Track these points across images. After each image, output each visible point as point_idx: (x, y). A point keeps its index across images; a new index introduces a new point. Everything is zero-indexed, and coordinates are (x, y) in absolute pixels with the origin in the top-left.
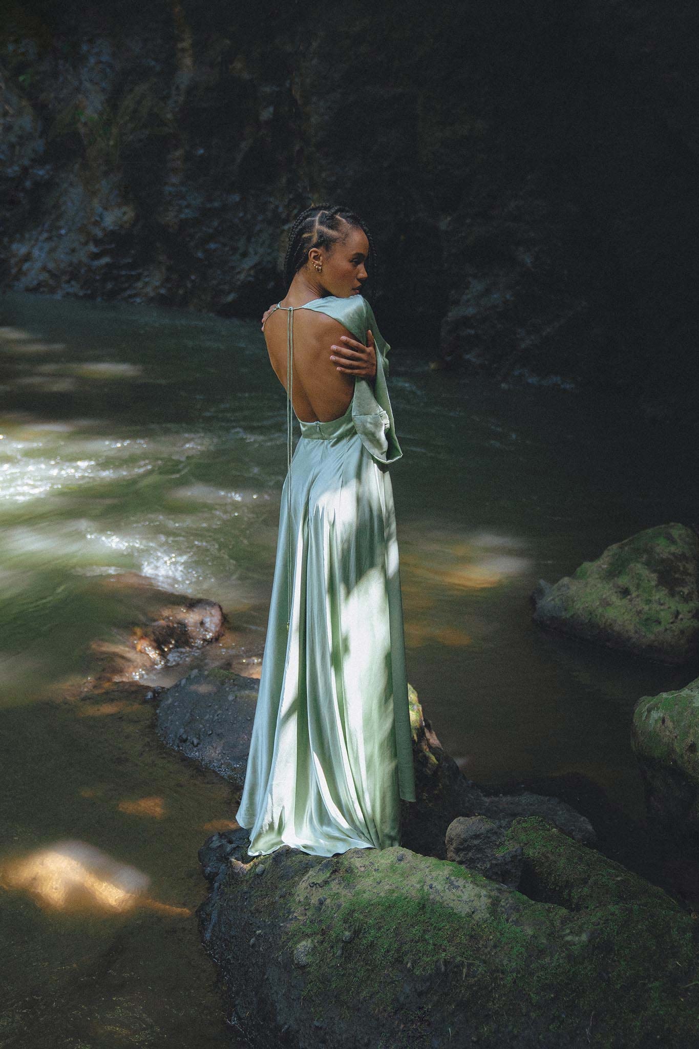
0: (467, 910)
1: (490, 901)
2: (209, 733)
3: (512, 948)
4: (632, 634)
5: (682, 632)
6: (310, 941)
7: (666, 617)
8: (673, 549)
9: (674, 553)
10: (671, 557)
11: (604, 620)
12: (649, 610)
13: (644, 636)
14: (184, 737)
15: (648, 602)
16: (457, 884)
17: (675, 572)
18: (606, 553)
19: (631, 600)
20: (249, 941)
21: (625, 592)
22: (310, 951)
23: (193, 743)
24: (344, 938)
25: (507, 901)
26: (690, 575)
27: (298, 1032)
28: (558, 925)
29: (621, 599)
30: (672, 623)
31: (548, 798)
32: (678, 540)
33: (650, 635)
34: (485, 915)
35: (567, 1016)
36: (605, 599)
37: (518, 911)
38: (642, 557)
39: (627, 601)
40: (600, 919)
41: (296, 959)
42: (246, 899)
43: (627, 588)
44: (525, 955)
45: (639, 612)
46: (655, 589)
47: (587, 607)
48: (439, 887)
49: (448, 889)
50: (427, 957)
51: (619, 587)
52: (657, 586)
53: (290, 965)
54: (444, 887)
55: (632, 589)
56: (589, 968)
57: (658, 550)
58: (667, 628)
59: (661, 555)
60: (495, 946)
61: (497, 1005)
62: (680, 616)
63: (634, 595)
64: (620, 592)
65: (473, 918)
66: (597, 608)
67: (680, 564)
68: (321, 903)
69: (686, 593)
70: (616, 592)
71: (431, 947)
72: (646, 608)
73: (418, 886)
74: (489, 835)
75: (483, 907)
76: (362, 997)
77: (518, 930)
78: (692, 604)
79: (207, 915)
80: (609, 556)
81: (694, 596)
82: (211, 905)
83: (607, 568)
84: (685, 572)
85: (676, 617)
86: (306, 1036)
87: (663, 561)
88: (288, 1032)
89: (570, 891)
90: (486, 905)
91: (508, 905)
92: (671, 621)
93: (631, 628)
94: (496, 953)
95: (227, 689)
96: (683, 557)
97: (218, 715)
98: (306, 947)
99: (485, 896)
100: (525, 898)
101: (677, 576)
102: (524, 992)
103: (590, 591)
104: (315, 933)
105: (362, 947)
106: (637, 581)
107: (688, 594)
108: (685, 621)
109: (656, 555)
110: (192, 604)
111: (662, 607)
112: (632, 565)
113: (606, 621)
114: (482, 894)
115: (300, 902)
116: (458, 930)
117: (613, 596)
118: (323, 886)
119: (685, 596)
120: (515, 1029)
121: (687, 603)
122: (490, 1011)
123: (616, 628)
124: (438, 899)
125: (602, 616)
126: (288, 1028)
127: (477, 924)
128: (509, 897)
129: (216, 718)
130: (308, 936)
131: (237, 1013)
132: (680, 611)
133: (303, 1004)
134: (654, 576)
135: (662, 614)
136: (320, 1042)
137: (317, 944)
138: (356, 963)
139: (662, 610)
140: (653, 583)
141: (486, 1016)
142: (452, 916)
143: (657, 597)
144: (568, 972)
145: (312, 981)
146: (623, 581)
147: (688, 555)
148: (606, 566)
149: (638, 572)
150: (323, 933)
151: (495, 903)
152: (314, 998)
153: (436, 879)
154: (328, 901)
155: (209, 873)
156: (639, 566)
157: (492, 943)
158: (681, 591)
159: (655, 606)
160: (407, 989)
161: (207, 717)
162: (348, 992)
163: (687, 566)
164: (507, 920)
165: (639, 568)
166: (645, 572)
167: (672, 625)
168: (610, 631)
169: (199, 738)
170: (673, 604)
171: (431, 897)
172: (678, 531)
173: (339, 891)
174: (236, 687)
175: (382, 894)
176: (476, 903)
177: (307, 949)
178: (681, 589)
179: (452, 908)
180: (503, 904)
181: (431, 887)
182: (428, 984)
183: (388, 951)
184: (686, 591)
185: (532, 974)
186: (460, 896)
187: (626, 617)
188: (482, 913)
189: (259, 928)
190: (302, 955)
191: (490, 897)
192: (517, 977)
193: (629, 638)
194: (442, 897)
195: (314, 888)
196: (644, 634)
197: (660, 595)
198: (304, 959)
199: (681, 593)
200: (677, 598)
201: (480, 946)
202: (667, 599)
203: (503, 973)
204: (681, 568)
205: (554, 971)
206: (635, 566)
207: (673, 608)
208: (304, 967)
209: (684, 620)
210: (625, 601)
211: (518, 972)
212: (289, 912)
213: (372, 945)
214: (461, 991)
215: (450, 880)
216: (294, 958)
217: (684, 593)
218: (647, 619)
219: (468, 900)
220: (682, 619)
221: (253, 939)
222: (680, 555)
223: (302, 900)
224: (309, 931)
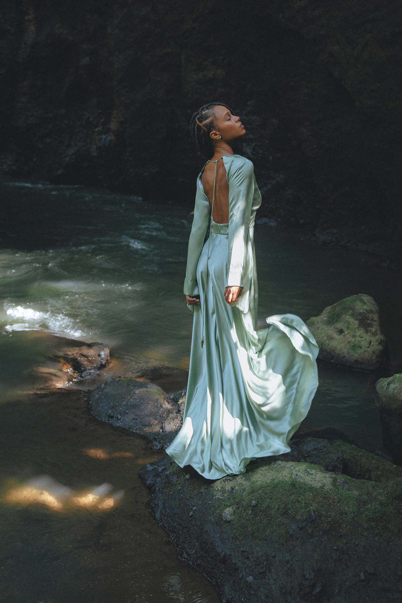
0: (320, 485)
1: (332, 479)
2: (127, 412)
3: (349, 502)
4: (346, 354)
5: (374, 352)
6: (231, 508)
7: (364, 344)
8: (365, 307)
9: (366, 309)
10: (364, 311)
11: (330, 348)
12: (355, 341)
13: (353, 355)
14: (112, 415)
15: (354, 336)
16: (311, 472)
17: (368, 320)
18: (324, 312)
19: (344, 336)
20: (189, 514)
21: (341, 332)
22: (232, 513)
23: (118, 418)
24: (252, 504)
25: (341, 479)
26: (375, 321)
27: (230, 555)
28: (371, 489)
29: (339, 335)
30: (368, 347)
31: (322, 439)
32: (367, 303)
33: (356, 355)
34: (330, 487)
35: (383, 533)
36: (330, 335)
37: (348, 483)
38: (349, 312)
39: (343, 336)
40: (393, 484)
41: (224, 518)
42: (181, 493)
43: (342, 330)
44: (357, 504)
45: (349, 342)
46: (357, 329)
47: (319, 341)
48: (301, 475)
49: (307, 475)
50: (302, 510)
51: (337, 329)
52: (358, 328)
53: (220, 522)
54: (305, 475)
55: (345, 329)
56: (391, 509)
57: (357, 307)
58: (365, 350)
59: (359, 311)
60: (339, 502)
61: (345, 530)
62: (372, 344)
63: (346, 333)
64: (338, 331)
65: (324, 489)
66: (325, 341)
67: (370, 315)
68: (233, 489)
69: (374, 331)
70: (336, 332)
71: (303, 505)
72: (353, 340)
73: (289, 476)
74: (322, 448)
75: (329, 483)
76: (267, 533)
77: (350, 492)
78: (377, 337)
79: (155, 504)
80: (326, 313)
81: (378, 332)
82: (157, 499)
83: (326, 320)
84: (373, 320)
85: (370, 344)
86: (237, 557)
87: (360, 314)
88: (225, 556)
89: (370, 474)
90: (330, 481)
91: (342, 482)
92: (367, 346)
93: (345, 351)
94: (340, 505)
95: (132, 388)
96: (371, 311)
97: (130, 402)
98: (230, 511)
99: (329, 477)
100: (349, 477)
101: (368, 322)
102: (359, 523)
103: (321, 332)
104: (233, 504)
105: (263, 508)
106: (347, 325)
107: (375, 331)
108: (374, 347)
109: (356, 310)
110: (90, 346)
111: (362, 339)
112: (344, 316)
113: (331, 348)
114: (327, 477)
115: (218, 490)
116: (317, 495)
117: (334, 334)
118: (233, 480)
119: (373, 333)
120: (356, 541)
121: (375, 336)
122: (341, 533)
123: (337, 352)
124: (302, 481)
125: (328, 345)
126: (225, 554)
127: (327, 492)
128: (341, 478)
129: (130, 403)
130: (229, 506)
131: (186, 552)
132: (371, 340)
133: (232, 541)
134: (357, 322)
135: (362, 343)
136: (245, 559)
137: (235, 510)
138: (260, 517)
139: (362, 341)
140: (356, 326)
141: (340, 536)
142: (311, 489)
143: (359, 334)
144: (381, 511)
145: (236, 529)
146: (339, 325)
147: (373, 310)
148: (326, 319)
149: (347, 320)
150: (238, 503)
151: (335, 480)
152: (238, 537)
153: (299, 471)
154: (237, 488)
155: (149, 484)
156: (348, 316)
157: (337, 500)
158: (371, 330)
159: (358, 339)
160: (294, 527)
161: (124, 403)
162: (259, 532)
163: (374, 316)
164: (343, 489)
165: (348, 318)
166: (352, 320)
167: (368, 349)
168: (333, 353)
169: (121, 415)
170: (368, 337)
171: (298, 480)
172: (366, 298)
173: (242, 482)
174: (137, 387)
175: (268, 481)
176: (324, 481)
177: (231, 512)
178: (371, 329)
179: (311, 485)
180: (339, 481)
181: (297, 476)
182: (305, 523)
183: (278, 509)
184: (374, 330)
185: (362, 514)
186: (314, 479)
187: (342, 345)
188: (329, 486)
189: (194, 506)
190: (228, 516)
191: (331, 478)
192: (354, 515)
193: (344, 357)
194: (304, 480)
195: (226, 482)
196: (352, 354)
197: (360, 332)
198: (229, 518)
199: (371, 331)
200: (369, 334)
201: (331, 502)
202: (364, 335)
203: (346, 514)
204: (371, 318)
205: (373, 511)
206: (345, 316)
207: (368, 339)
208: (229, 522)
209: (374, 345)
210: (341, 336)
211: (354, 513)
212: (213, 496)
213: (268, 507)
214: (324, 525)
215: (307, 471)
216: (223, 518)
217: (373, 331)
218: (354, 346)
219: (320, 480)
220: (373, 345)
221: (192, 512)
222: (369, 310)
223: (220, 489)
224: (228, 504)
